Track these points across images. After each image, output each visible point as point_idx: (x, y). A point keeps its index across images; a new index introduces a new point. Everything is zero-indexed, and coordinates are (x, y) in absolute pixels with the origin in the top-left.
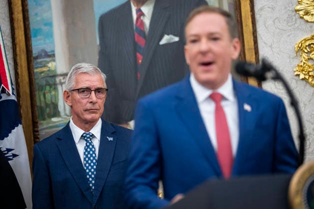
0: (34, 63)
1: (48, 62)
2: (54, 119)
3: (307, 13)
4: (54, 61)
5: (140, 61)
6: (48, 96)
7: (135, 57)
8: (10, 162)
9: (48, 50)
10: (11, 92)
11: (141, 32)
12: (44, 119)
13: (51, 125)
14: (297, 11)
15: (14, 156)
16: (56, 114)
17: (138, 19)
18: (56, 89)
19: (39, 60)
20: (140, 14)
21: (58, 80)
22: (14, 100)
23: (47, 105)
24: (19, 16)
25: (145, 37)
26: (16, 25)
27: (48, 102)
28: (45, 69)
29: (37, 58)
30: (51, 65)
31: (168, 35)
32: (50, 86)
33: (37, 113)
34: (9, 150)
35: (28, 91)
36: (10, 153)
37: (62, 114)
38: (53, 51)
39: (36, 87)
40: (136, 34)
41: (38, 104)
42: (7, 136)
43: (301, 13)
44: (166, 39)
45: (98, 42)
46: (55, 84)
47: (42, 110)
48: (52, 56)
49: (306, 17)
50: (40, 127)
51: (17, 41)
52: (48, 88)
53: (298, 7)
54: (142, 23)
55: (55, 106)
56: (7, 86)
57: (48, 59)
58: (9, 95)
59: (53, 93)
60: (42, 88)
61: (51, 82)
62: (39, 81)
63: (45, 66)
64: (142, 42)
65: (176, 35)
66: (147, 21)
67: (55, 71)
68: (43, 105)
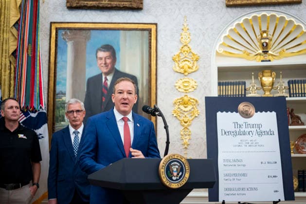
0: (56, 96)
2: (62, 123)
3: (179, 88)
4: (65, 96)
5: (104, 101)
6: (61, 112)
8: (40, 140)
9: (63, 91)
10: (44, 108)
11: (106, 88)
12: (58, 122)
13: (60, 125)
15: (42, 137)
16: (64, 120)
17: (105, 81)
18: (64, 109)
19: (58, 95)
20: (106, 79)
22: (44, 113)
23: (60, 116)
24: (52, 75)
25: (107, 90)
26: (50, 78)
28: (61, 100)
29: (58, 94)
30: (64, 98)
32: (62, 108)
33: (55, 119)
34: (40, 134)
36: (41, 136)
37: (66, 121)
38: (65, 92)
39: (56, 107)
40: (103, 88)
41: (56, 115)
42: (40, 128)
43: (177, 87)
45: (86, 90)
46: (64, 107)
47: (57, 118)
48: (64, 94)
49: (179, 89)
50: (56, 126)
51: (50, 86)
52: (61, 108)
53: (176, 85)
54: (107, 84)
55: (64, 117)
56: (42, 105)
57: (63, 95)
58: (43, 109)
59: (63, 111)
60: (58, 108)
61: (63, 106)
62: (58, 104)
63: (61, 98)
64: (106, 92)
66: (109, 83)
67: (65, 101)
68: (58, 116)
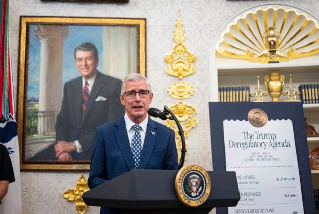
0: (27, 104)
1: (34, 104)
2: (34, 135)
3: (173, 94)
4: (38, 104)
5: (84, 109)
6: (33, 122)
7: (82, 106)
9: (35, 98)
10: (14, 118)
11: (86, 94)
12: (29, 134)
13: (33, 138)
14: (168, 92)
15: (12, 152)
16: (36, 132)
17: (85, 87)
18: (37, 119)
19: (30, 103)
20: (87, 84)
21: (39, 114)
22: (15, 122)
23: (32, 127)
24: (22, 78)
25: (88, 96)
26: (20, 83)
27: (33, 126)
28: (33, 108)
29: (29, 101)
30: (36, 106)
31: (101, 96)
32: (35, 117)
33: (26, 131)
34: (10, 149)
35: (22, 118)
36: (10, 150)
37: (39, 133)
38: (38, 99)
39: (27, 117)
40: (83, 94)
41: (27, 126)
42: (9, 141)
43: (171, 93)
44: (99, 99)
45: (62, 96)
46: (37, 116)
47: (29, 130)
48: (37, 101)
49: (173, 96)
50: (27, 139)
51: (20, 91)
52: (33, 118)
53: (169, 90)
54: (87, 89)
55: (36, 128)
56: (12, 114)
57: (34, 103)
58: (13, 119)
59: (35, 121)
60: (30, 118)
61: (35, 115)
62: (29, 114)
63: (33, 106)
64: (86, 99)
65: (105, 97)
66: (90, 88)
67: (38, 109)
68: (30, 127)
